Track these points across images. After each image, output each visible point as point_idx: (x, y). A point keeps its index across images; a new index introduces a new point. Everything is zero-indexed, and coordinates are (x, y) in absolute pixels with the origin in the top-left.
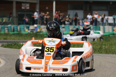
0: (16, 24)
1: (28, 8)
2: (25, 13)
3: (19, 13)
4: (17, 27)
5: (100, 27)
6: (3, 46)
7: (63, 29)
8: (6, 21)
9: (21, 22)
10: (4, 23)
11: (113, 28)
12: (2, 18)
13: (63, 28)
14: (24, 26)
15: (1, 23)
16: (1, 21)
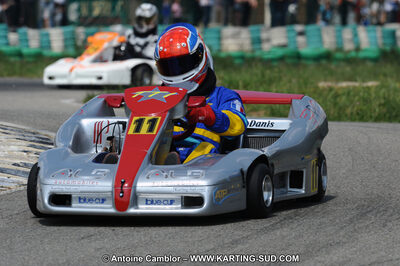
7: (301, 39)
8: (102, 10)
12: (88, 3)
13: (301, 34)
15: (86, 18)
16: (85, 12)
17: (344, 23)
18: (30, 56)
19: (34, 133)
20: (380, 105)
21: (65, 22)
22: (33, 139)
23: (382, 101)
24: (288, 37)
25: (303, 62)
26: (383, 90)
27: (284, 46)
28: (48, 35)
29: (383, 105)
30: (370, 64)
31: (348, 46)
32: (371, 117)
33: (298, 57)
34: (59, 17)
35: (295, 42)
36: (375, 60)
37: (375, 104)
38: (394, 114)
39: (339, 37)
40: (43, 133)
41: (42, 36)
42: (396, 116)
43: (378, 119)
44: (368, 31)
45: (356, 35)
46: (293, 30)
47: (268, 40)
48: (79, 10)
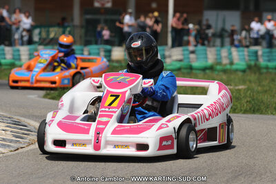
0: (81, 44)
1: (109, 5)
2: (102, 18)
3: (88, 17)
4: (82, 50)
6: (49, 97)
7: (192, 56)
8: (55, 35)
9: (93, 39)
10: (52, 39)
12: (46, 29)
13: (193, 52)
14: (99, 49)
15: (44, 40)
16: (44, 35)
17: (222, 45)
18: (6, 65)
19: (9, 118)
20: (247, 102)
21: (30, 42)
22: (9, 122)
23: (249, 99)
24: (183, 55)
25: (194, 71)
26: (249, 92)
27: (181, 61)
28: (18, 51)
29: (250, 102)
30: (240, 74)
31: (225, 61)
32: (241, 110)
33: (191, 68)
34: (26, 39)
35: (189, 58)
36: (244, 71)
37: (244, 101)
38: (257, 108)
39: (219, 54)
40: (16, 118)
41: (14, 51)
42: (258, 110)
43: (245, 112)
44: (238, 51)
45: (230, 54)
46: (187, 50)
47: (170, 56)
48: (40, 34)
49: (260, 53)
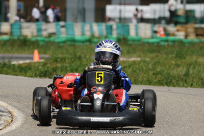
5: (128, 26)
11: (152, 27)
49: (114, 27)
